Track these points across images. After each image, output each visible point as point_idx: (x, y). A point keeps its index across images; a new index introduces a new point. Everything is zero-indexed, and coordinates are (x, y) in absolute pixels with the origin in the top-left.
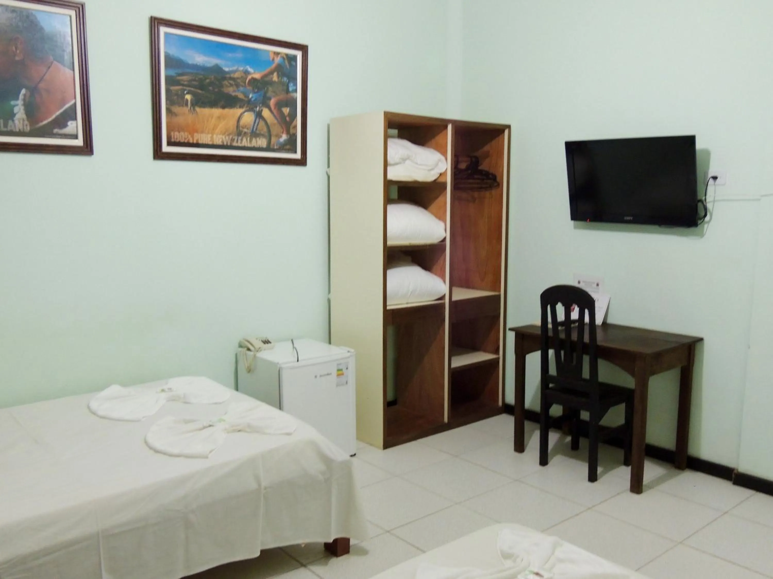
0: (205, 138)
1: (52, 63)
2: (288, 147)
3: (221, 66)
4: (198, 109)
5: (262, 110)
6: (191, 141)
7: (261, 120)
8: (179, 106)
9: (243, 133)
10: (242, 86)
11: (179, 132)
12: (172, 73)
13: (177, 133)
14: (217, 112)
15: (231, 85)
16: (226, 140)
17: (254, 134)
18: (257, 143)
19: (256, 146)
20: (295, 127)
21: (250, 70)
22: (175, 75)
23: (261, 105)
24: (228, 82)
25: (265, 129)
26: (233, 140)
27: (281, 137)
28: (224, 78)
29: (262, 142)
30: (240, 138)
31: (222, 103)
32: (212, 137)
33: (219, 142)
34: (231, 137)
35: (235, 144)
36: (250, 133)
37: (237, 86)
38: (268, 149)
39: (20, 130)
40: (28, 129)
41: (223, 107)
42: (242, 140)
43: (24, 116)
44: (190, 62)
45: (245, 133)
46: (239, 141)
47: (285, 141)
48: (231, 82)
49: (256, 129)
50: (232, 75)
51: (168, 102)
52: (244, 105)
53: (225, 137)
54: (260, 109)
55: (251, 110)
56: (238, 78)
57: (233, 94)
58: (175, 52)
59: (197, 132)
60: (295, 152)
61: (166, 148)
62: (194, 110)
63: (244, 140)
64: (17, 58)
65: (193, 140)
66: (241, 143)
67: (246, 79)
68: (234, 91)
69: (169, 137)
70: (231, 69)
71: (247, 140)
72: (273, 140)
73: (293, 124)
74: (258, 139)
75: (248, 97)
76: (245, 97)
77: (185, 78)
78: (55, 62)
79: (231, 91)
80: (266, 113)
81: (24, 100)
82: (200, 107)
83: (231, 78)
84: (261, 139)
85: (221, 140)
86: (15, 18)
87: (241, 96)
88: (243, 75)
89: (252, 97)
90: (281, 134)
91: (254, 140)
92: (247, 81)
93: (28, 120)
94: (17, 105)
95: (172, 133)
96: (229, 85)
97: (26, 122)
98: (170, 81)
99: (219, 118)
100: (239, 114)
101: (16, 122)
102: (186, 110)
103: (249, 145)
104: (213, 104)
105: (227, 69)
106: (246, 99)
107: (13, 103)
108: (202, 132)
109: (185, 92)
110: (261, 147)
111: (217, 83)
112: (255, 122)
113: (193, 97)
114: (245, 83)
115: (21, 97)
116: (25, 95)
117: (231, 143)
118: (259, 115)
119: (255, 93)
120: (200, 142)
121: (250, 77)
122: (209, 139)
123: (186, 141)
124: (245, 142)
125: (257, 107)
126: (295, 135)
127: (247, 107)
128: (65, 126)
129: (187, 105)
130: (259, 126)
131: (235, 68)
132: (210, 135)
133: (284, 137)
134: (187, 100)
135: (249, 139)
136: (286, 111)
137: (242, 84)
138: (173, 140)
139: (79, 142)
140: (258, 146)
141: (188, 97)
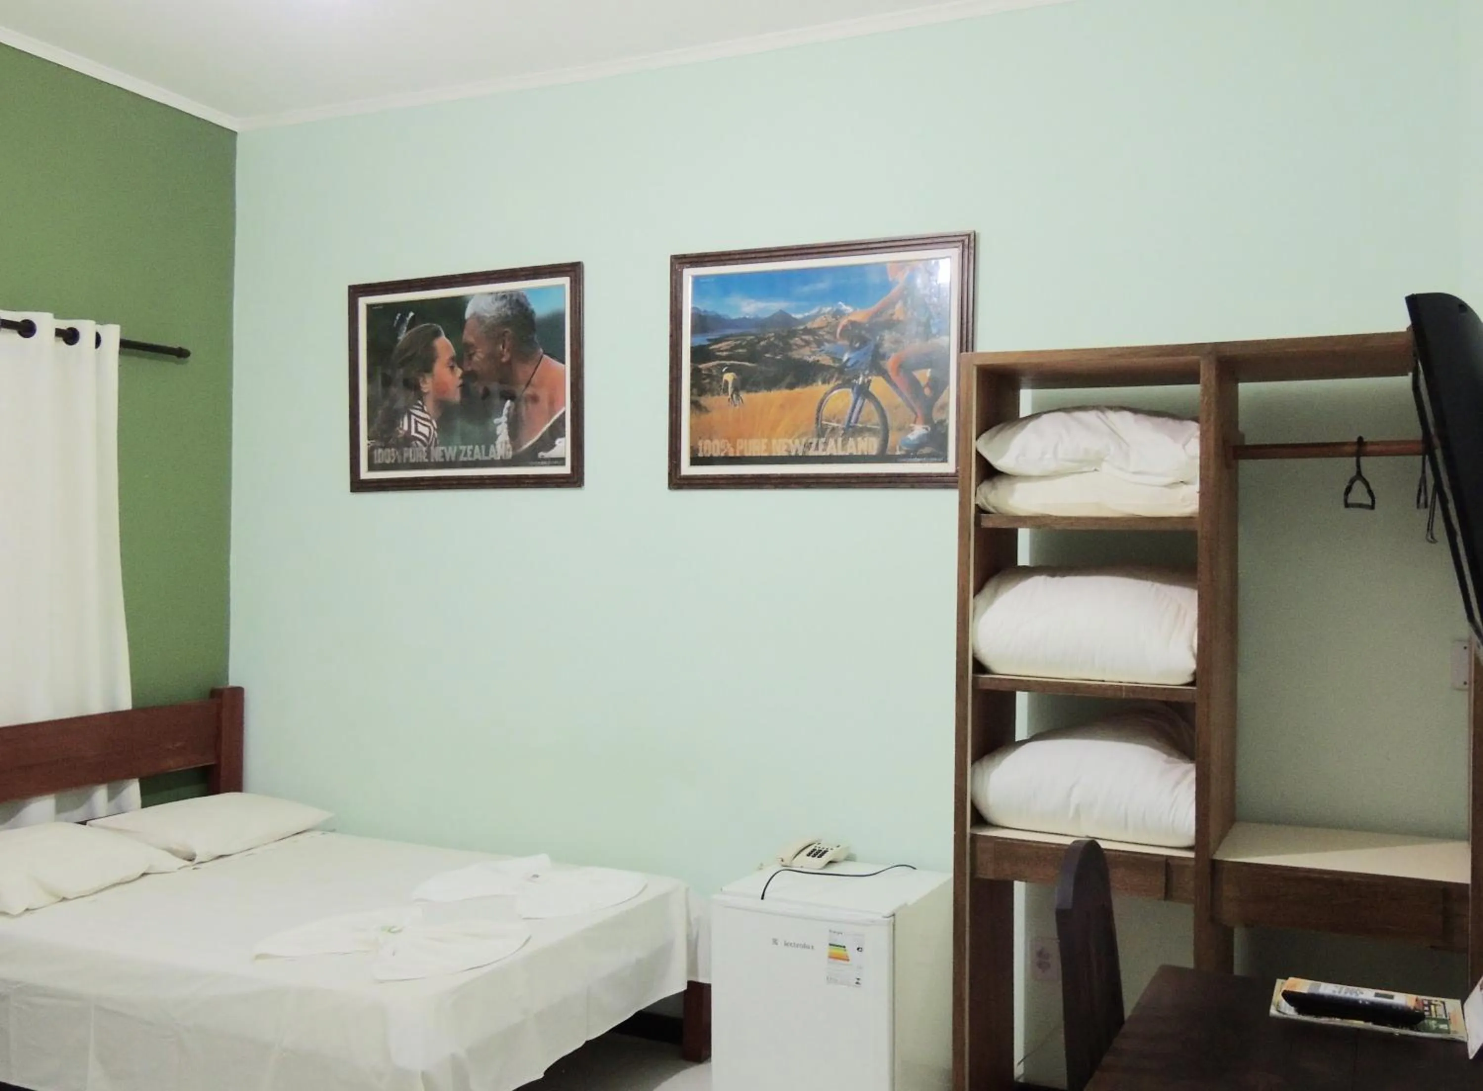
0: (756, 448)
1: (542, 357)
2: (926, 450)
3: (788, 312)
4: (743, 395)
5: (869, 382)
6: (731, 454)
7: (866, 401)
8: (713, 395)
9: (828, 431)
10: (828, 341)
11: (711, 440)
12: (702, 340)
13: (708, 442)
14: (778, 395)
15: (807, 343)
16: (796, 447)
17: (853, 430)
18: (857, 446)
19: (855, 454)
20: (945, 407)
21: (844, 307)
22: (707, 343)
23: (867, 372)
24: (802, 339)
25: (876, 418)
26: (808, 446)
27: (911, 430)
28: (793, 334)
29: (869, 444)
30: (823, 440)
31: (788, 379)
32: (769, 445)
33: (783, 453)
34: (804, 440)
35: (812, 452)
36: (844, 429)
37: (819, 343)
38: (882, 457)
39: (501, 457)
40: (510, 455)
41: (791, 386)
42: (826, 443)
43: (507, 438)
44: (734, 316)
45: (833, 429)
46: (821, 447)
47: (920, 438)
48: (806, 337)
49: (856, 422)
50: (809, 325)
51: (695, 391)
52: (832, 377)
53: (793, 443)
54: (866, 380)
55: (847, 383)
56: (820, 328)
57: (811, 359)
58: (709, 306)
59: (741, 436)
60: (945, 460)
61: (687, 469)
62: (738, 395)
63: (832, 442)
64: (504, 360)
65: (735, 452)
66: (824, 450)
67: (837, 325)
68: (814, 353)
69: (694, 450)
70: (807, 314)
71: (836, 441)
72: (892, 438)
73: (939, 402)
74: (859, 439)
75: (841, 360)
76: (835, 359)
77: (723, 345)
78: (545, 356)
79: (807, 354)
80: (878, 385)
81: (508, 416)
82: (749, 391)
83: (807, 331)
84: (866, 439)
85: (785, 447)
86: (505, 306)
87: (825, 360)
88: (830, 319)
89: (848, 360)
90: (912, 425)
91: (851, 441)
92: (839, 331)
93: (511, 443)
94: (500, 423)
95: (700, 444)
96: (803, 344)
97: (509, 446)
98: (699, 354)
99: (782, 406)
100: (821, 396)
101: (498, 446)
102: (723, 399)
103: (841, 453)
104: (772, 383)
105: (799, 316)
106: (837, 365)
107: (496, 421)
108: (751, 437)
109: (724, 370)
110: (866, 453)
111: (781, 344)
112: (854, 407)
113: (736, 377)
114: (833, 334)
115: (505, 411)
116: (509, 409)
117: (804, 452)
118: (863, 392)
119: (853, 349)
120: (747, 454)
121: (844, 322)
122: (764, 447)
123: (722, 455)
124: (833, 448)
125: (857, 378)
126: (943, 423)
127: (837, 379)
128: (553, 446)
129: (725, 391)
130: (863, 413)
131: (814, 311)
132: (765, 441)
133: (919, 431)
134: (727, 383)
135: (840, 440)
136: (924, 375)
137: (827, 337)
138: (700, 455)
139: (566, 470)
140: (860, 453)
141: (729, 377)
